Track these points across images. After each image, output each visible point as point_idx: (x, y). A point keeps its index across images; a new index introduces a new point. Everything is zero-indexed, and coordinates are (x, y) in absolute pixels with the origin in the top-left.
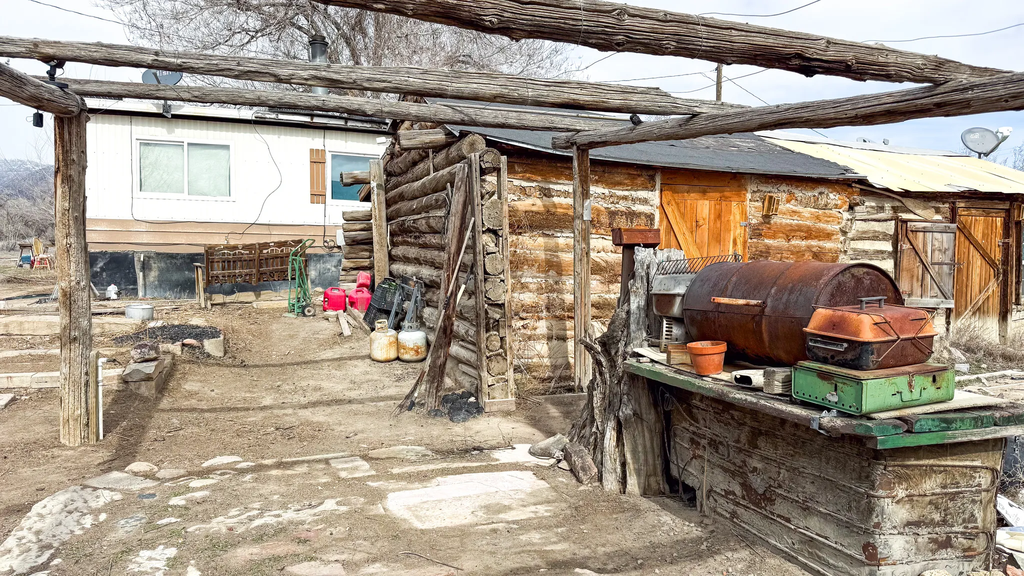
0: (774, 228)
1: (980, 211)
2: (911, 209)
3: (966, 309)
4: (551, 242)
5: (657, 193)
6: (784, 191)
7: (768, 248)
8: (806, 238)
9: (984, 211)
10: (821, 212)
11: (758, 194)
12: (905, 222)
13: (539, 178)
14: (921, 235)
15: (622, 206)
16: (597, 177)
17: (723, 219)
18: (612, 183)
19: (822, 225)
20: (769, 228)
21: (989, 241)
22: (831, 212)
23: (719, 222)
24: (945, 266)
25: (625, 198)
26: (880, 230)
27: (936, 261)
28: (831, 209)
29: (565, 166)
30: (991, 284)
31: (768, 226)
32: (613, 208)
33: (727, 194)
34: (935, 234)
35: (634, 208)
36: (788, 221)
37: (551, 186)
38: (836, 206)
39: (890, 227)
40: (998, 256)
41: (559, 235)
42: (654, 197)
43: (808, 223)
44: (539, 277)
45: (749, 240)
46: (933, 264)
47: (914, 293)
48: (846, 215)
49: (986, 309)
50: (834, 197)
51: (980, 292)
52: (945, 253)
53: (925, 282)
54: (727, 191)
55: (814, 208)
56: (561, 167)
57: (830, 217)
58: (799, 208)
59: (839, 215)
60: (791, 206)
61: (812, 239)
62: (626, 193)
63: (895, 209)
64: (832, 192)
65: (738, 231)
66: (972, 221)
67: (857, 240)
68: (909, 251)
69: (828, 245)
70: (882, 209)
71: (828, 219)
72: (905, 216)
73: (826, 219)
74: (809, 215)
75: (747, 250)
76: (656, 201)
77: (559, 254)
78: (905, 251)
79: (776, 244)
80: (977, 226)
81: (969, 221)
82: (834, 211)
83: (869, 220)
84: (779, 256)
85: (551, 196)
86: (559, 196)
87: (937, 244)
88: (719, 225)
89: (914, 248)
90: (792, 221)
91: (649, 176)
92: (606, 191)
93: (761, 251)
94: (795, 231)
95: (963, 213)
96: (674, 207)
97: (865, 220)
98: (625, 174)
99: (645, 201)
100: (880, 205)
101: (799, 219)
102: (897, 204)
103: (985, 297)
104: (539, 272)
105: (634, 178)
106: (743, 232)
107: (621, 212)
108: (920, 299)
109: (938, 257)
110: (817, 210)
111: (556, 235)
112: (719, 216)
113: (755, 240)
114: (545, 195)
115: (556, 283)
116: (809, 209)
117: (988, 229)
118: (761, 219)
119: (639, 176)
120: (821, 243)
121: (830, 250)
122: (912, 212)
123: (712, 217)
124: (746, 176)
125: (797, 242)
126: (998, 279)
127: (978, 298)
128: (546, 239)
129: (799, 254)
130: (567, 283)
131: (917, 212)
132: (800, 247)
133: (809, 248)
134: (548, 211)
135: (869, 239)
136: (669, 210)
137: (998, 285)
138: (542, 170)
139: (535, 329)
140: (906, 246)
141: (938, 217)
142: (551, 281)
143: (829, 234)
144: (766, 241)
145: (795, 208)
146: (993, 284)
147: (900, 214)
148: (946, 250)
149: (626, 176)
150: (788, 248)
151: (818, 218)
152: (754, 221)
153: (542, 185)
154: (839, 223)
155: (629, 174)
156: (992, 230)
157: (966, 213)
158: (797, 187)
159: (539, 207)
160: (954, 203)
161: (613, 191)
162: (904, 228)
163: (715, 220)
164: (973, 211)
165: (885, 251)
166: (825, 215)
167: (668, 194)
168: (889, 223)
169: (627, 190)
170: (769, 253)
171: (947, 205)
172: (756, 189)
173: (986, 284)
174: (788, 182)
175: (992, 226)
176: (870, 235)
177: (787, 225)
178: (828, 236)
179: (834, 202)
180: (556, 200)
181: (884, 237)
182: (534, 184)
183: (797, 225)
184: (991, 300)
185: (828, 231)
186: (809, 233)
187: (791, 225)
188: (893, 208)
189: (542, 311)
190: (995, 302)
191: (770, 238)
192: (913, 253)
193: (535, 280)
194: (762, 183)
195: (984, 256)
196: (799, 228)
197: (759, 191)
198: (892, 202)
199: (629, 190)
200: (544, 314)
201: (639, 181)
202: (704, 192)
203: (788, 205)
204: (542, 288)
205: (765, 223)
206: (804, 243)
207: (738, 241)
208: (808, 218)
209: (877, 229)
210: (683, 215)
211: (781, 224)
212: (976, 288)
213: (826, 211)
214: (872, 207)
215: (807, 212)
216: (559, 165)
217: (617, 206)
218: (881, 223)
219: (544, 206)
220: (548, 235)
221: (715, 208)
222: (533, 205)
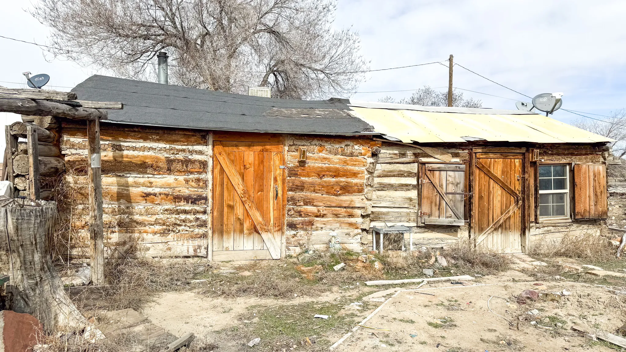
0: (307, 170)
1: (498, 155)
2: (431, 154)
3: (488, 226)
4: (122, 180)
5: (210, 147)
6: (315, 145)
7: (303, 183)
8: (335, 176)
9: (501, 155)
10: (348, 158)
11: (294, 147)
12: (424, 164)
13: (110, 139)
14: (437, 173)
15: (180, 156)
16: (158, 137)
17: (265, 163)
18: (170, 141)
19: (349, 167)
20: (303, 170)
21: (509, 176)
22: (357, 158)
23: (262, 166)
24: (458, 196)
25: (184, 151)
26: (406, 169)
27: (449, 191)
28: (357, 156)
29: (132, 130)
30: (511, 207)
31: (303, 168)
32: (172, 157)
33: (268, 147)
34: (449, 172)
35: (190, 157)
36: (320, 165)
37: (122, 144)
38: (361, 154)
39: (414, 168)
40: (517, 187)
41: (128, 175)
42: (208, 149)
43: (337, 166)
44: (113, 204)
45: (288, 178)
46: (447, 194)
47: (433, 214)
48: (371, 160)
49: (508, 226)
50: (358, 148)
51: (502, 214)
52: (457, 186)
53: (441, 207)
54: (267, 145)
55: (342, 155)
56: (128, 131)
57: (356, 161)
58: (331, 156)
59: (364, 160)
60: (323, 155)
61: (340, 177)
62: (184, 147)
63: (416, 155)
64: (356, 145)
65: (278, 172)
66: (490, 162)
67: (383, 177)
68: (428, 184)
69: (355, 181)
70: (403, 155)
71: (355, 163)
72: (424, 160)
73: (352, 163)
74: (337, 161)
75: (286, 185)
76: (210, 152)
77: (130, 188)
78: (425, 185)
79: (310, 181)
80: (496, 165)
81: (488, 162)
82: (360, 157)
83: (392, 163)
84: (312, 188)
85: (121, 150)
86: (128, 150)
87: (450, 179)
88: (262, 168)
89: (431, 182)
90: (323, 165)
91: (201, 136)
92: (168, 146)
93: (297, 186)
94: (325, 171)
95: (481, 156)
96: (225, 156)
97: (390, 163)
98: (181, 135)
99: (201, 153)
100: (403, 153)
101: (329, 163)
102: (419, 151)
103: (506, 218)
104: (112, 200)
105: (188, 137)
106: (282, 173)
107: (178, 160)
108: (438, 218)
109: (451, 189)
110: (346, 157)
111: (125, 176)
112: (262, 162)
113: (293, 178)
114: (117, 149)
115: (128, 208)
116: (339, 156)
117: (507, 167)
118: (297, 164)
119: (193, 135)
120: (349, 180)
121: (356, 184)
122: (431, 157)
123: (257, 162)
124: (284, 135)
125: (328, 179)
126: (517, 204)
127: (499, 218)
128: (119, 179)
129: (329, 187)
130: (136, 208)
131: (436, 156)
132: (330, 182)
133: (337, 183)
134: (116, 160)
135: (394, 176)
136: (220, 158)
137: (519, 209)
138: (112, 133)
139: (110, 239)
140: (426, 181)
141: (457, 160)
142: (123, 207)
143: (355, 173)
144: (303, 178)
145: (325, 156)
146: (513, 208)
147: (420, 159)
148: (458, 184)
149: (182, 136)
150: (320, 183)
151: (345, 162)
152: (291, 165)
153: (113, 143)
154: (364, 165)
155: (185, 134)
156: (511, 168)
157: (484, 156)
158: (326, 142)
159: (109, 157)
160: (472, 149)
161: (173, 146)
162: (423, 168)
163: (259, 165)
164: (491, 155)
165: (410, 185)
166: (351, 160)
167: (219, 148)
168: (412, 165)
169: (185, 145)
170: (304, 186)
171: (467, 151)
172: (292, 143)
173: (507, 207)
174: (318, 138)
175: (511, 166)
176: (396, 173)
177: (319, 167)
178: (355, 175)
179: (358, 151)
180: (125, 153)
181: (409, 174)
182: (107, 143)
183: (327, 168)
184: (512, 220)
185: (355, 172)
186: (336, 173)
187: (322, 168)
188: (415, 154)
189: (115, 227)
190: (517, 220)
191: (304, 176)
192: (431, 186)
193: (110, 206)
194: (297, 139)
195: (504, 187)
196: (329, 170)
197: (294, 145)
198: (414, 150)
199: (187, 145)
200: (117, 229)
201: (193, 139)
202: (249, 146)
203: (321, 154)
204: (116, 212)
205: (300, 166)
206: (334, 180)
207: (278, 179)
208: (336, 163)
209: (402, 169)
210: (233, 162)
211: (313, 167)
212: (497, 211)
213: (353, 158)
214: (395, 154)
215: (336, 158)
216: (126, 129)
217: (177, 156)
218: (405, 165)
219: (114, 157)
220: (120, 176)
221: (259, 157)
222: (105, 156)
